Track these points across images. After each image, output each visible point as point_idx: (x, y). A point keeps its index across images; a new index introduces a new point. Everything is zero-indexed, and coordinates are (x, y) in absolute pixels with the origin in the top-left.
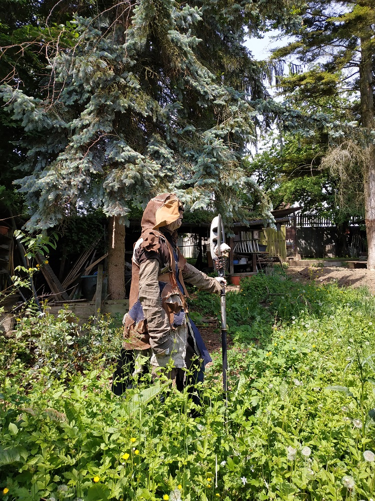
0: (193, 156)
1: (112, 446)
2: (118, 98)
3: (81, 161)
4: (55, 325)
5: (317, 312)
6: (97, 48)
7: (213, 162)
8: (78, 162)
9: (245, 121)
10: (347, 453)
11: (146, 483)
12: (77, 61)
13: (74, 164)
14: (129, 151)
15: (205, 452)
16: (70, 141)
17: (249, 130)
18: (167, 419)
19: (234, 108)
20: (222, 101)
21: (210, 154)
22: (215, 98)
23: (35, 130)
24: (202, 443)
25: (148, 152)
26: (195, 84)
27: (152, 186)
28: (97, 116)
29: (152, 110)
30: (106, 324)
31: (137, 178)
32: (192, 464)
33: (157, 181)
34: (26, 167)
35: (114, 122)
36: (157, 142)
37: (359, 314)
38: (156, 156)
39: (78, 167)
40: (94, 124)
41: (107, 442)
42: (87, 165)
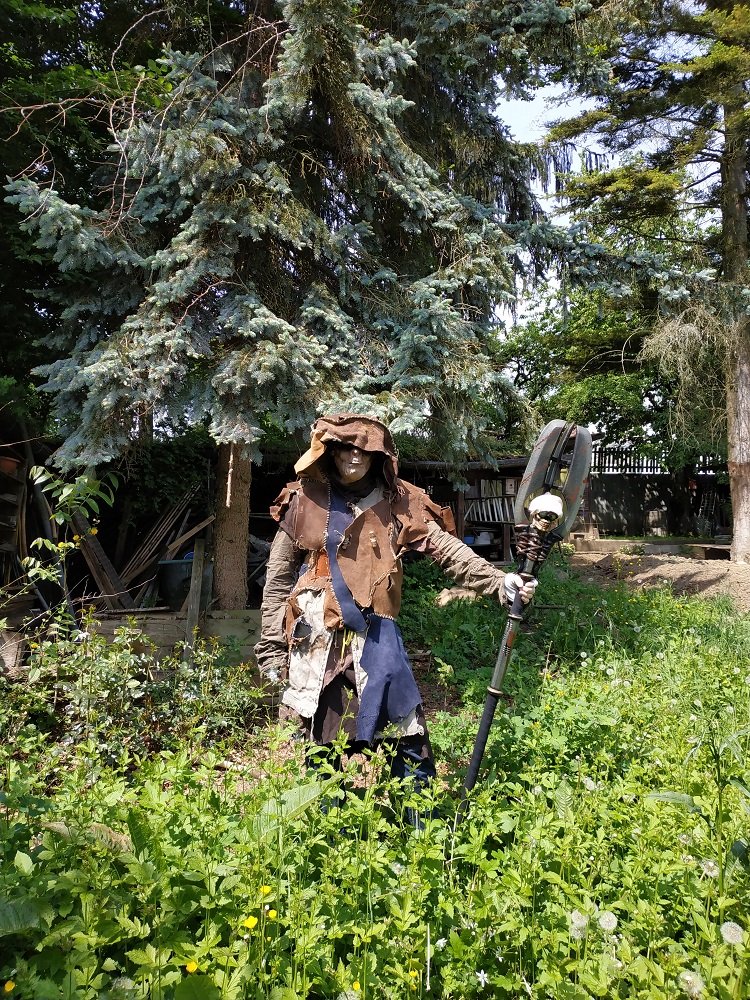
0: (391, 329)
1: (223, 901)
2: (246, 211)
3: (170, 333)
4: (107, 657)
5: (630, 645)
6: (208, 111)
7: (429, 343)
8: (164, 334)
9: (496, 262)
10: (689, 928)
11: (290, 977)
12: (169, 137)
13: (156, 338)
14: (266, 317)
15: (406, 918)
16: (148, 294)
17: (502, 281)
18: (332, 851)
19: (475, 238)
20: (451, 222)
21: (425, 326)
22: (436, 216)
23: (81, 270)
24: (401, 901)
25: (301, 319)
26: (397, 188)
27: (309, 386)
28: (203, 246)
29: (312, 236)
30: (210, 657)
31: (280, 370)
32: (380, 942)
33: (319, 377)
34: (59, 342)
35: (237, 258)
36: (320, 300)
37: (714, 650)
38: (318, 326)
39: (162, 345)
40: (198, 261)
41: (213, 892)
42: (181, 341)
